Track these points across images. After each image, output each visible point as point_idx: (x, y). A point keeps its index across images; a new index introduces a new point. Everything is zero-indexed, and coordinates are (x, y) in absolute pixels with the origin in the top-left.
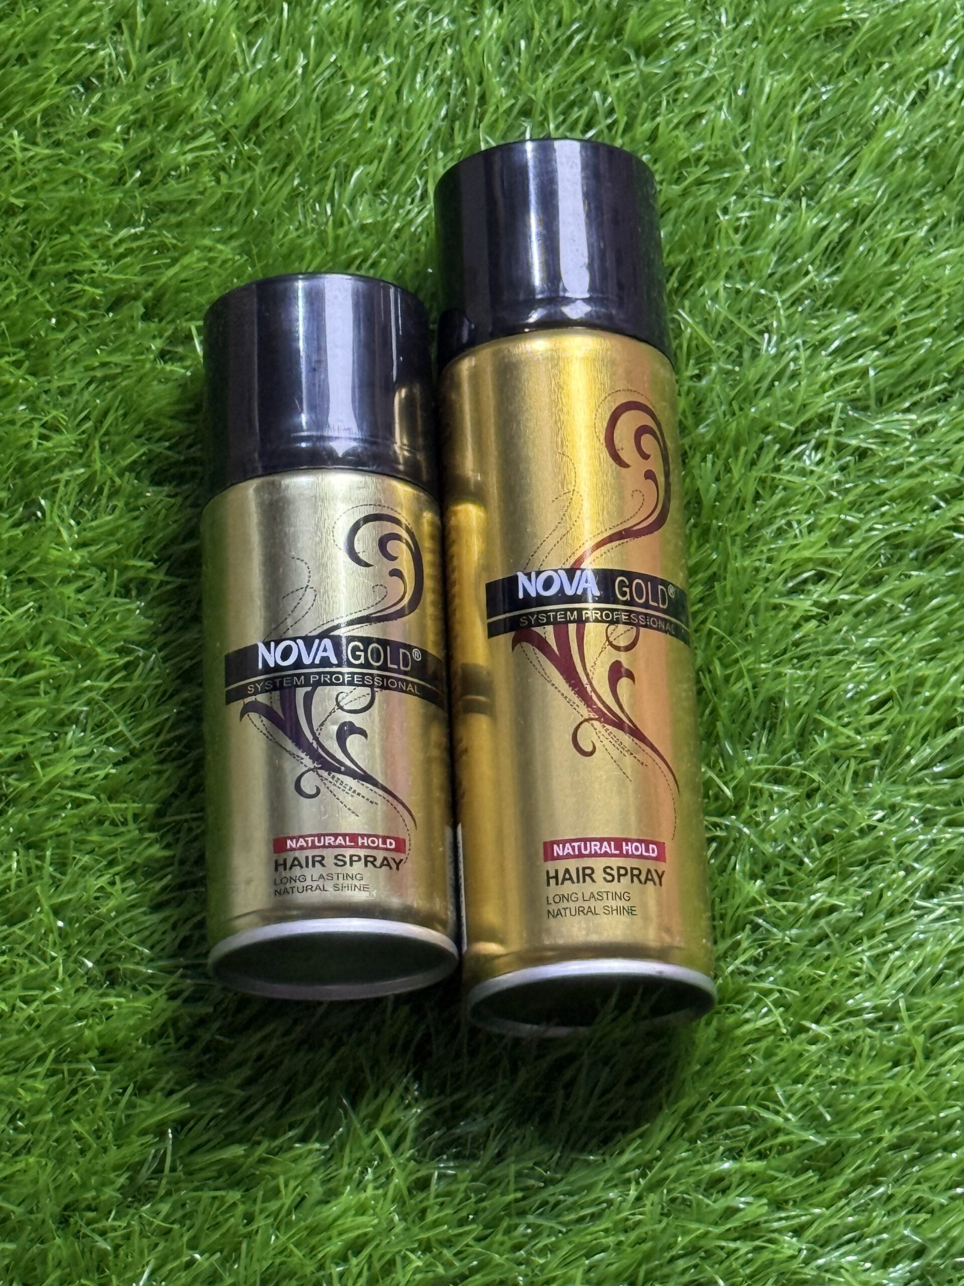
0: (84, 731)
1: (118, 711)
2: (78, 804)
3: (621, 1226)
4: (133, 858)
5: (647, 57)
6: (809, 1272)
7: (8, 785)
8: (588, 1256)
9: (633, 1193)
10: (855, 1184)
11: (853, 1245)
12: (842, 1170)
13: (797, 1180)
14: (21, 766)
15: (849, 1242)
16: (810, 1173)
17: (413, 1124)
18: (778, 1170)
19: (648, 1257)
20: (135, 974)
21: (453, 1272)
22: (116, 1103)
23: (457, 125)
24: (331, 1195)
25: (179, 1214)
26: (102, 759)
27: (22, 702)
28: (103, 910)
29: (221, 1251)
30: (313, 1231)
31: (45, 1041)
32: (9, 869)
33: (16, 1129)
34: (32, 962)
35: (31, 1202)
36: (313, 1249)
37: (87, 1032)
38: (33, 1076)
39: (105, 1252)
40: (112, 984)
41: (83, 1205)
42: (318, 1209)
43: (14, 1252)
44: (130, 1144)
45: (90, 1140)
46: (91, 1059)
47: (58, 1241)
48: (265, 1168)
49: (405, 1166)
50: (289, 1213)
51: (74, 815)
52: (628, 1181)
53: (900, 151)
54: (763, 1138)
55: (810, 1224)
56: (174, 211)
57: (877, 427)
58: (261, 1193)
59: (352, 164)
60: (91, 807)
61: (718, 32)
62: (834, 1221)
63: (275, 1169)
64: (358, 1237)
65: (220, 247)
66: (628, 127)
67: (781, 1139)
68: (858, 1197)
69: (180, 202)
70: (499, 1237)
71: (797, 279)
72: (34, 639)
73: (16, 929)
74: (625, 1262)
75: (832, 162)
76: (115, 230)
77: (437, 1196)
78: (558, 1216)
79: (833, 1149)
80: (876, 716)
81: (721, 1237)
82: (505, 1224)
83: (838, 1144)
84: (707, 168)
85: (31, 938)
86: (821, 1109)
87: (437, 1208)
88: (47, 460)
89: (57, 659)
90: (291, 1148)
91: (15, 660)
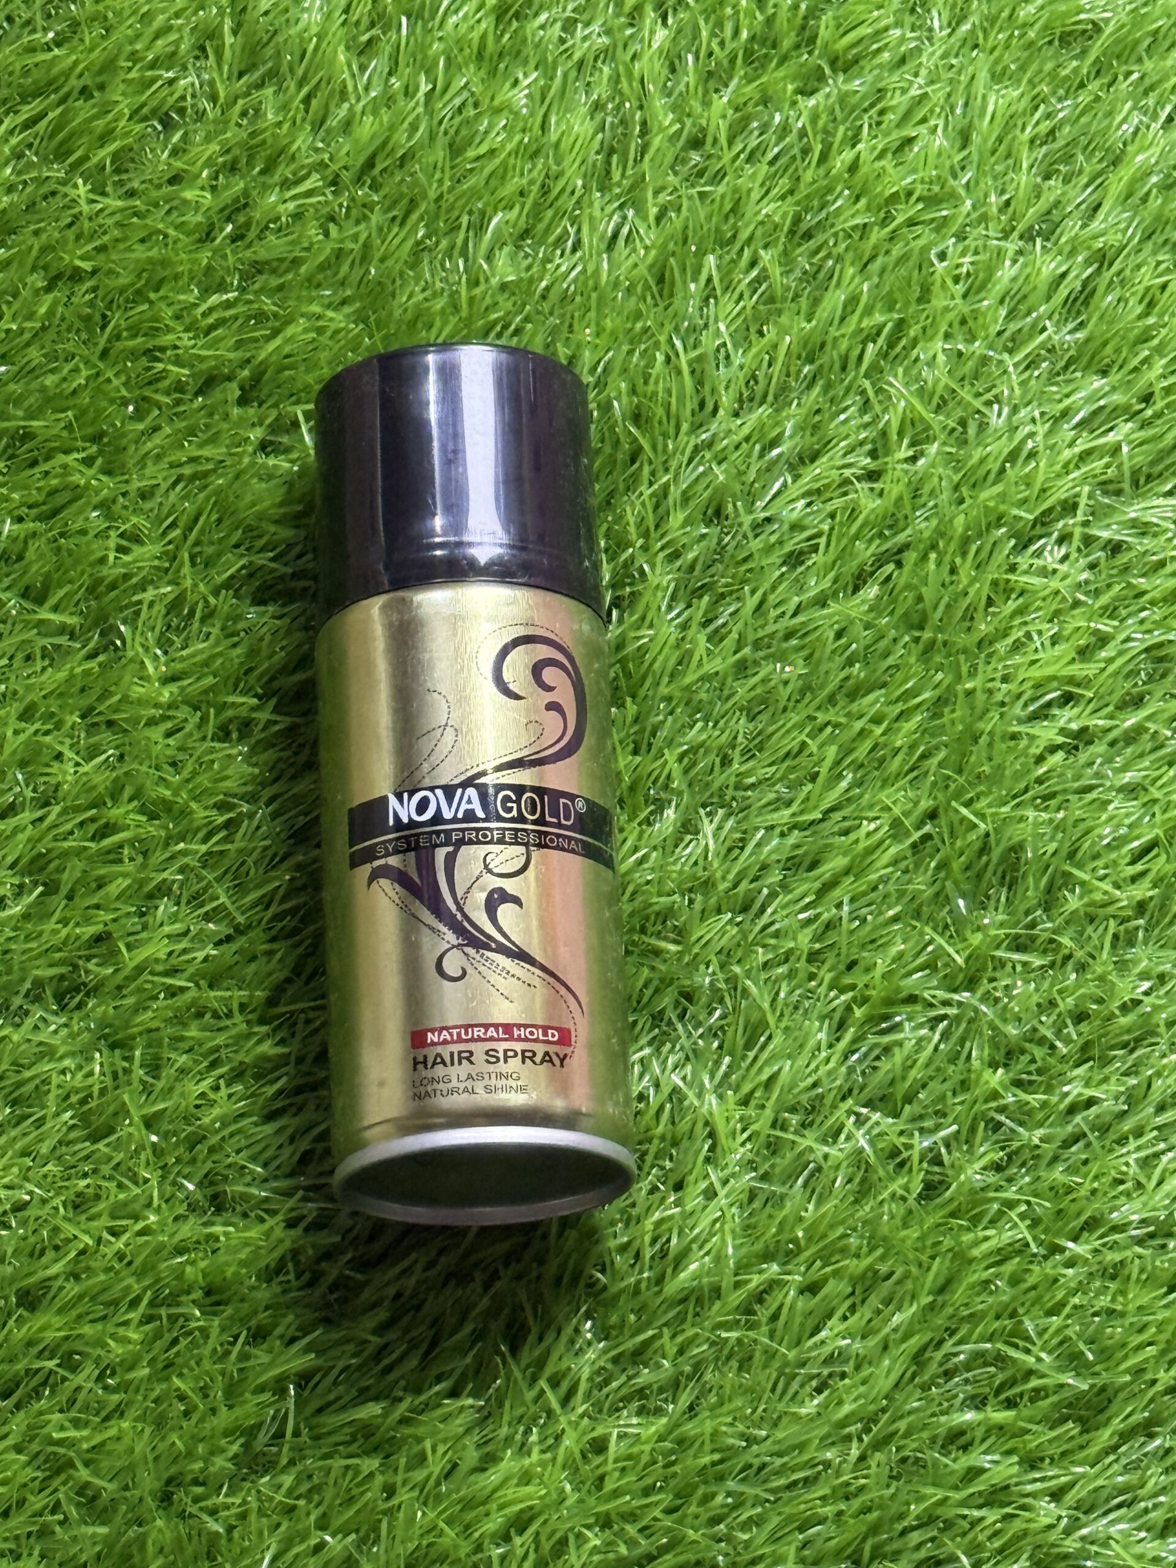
0: (178, 904)
1: (218, 880)
2: (173, 992)
3: (841, 1493)
4: (241, 1057)
5: (845, 71)
6: (1071, 1545)
7: (87, 972)
8: (801, 1529)
9: (855, 1452)
10: (1125, 1436)
11: (1123, 1511)
12: (1109, 1419)
13: (1054, 1434)
14: (103, 949)
15: (1119, 1506)
16: (1070, 1425)
17: (586, 1373)
18: (1031, 1420)
19: (874, 1529)
20: (245, 1197)
21: (638, 1552)
22: (227, 1353)
23: (615, 158)
24: (489, 1460)
25: (304, 1488)
26: (200, 939)
27: (102, 872)
28: (206, 1120)
29: (357, 1531)
30: (469, 1504)
31: (138, 1281)
32: (91, 1074)
33: (106, 1388)
34: (120, 1186)
35: (126, 1475)
36: (467, 1527)
37: (189, 1269)
38: (126, 1323)
39: (217, 1533)
40: (219, 1210)
41: (189, 1477)
42: (472, 1478)
43: (106, 1537)
44: (245, 1402)
45: (196, 1399)
46: (194, 1302)
47: (159, 1523)
48: (407, 1431)
49: (577, 1424)
50: (438, 1484)
51: (167, 1007)
52: (848, 1438)
53: (1154, 179)
54: (1012, 1382)
55: (1071, 1485)
56: (274, 271)
57: (1133, 515)
58: (403, 1461)
59: (489, 210)
60: (188, 996)
61: (930, 39)
62: (1100, 1482)
63: (420, 1431)
64: (521, 1511)
65: (330, 314)
66: (824, 158)
67: (1034, 1383)
68: (1129, 1451)
69: (281, 260)
70: (693, 1509)
71: (1031, 337)
72: (115, 793)
73: (100, 1145)
74: (847, 1536)
75: (1072, 193)
76: (203, 298)
77: (616, 1461)
78: (765, 1482)
79: (1098, 1394)
80: (1139, 867)
81: (963, 1503)
82: (700, 1492)
83: (1103, 1389)
84: (920, 206)
85: (119, 1157)
86: (1082, 1346)
87: (617, 1474)
88: (126, 577)
89: (144, 819)
90: (439, 1405)
91: (93, 820)
